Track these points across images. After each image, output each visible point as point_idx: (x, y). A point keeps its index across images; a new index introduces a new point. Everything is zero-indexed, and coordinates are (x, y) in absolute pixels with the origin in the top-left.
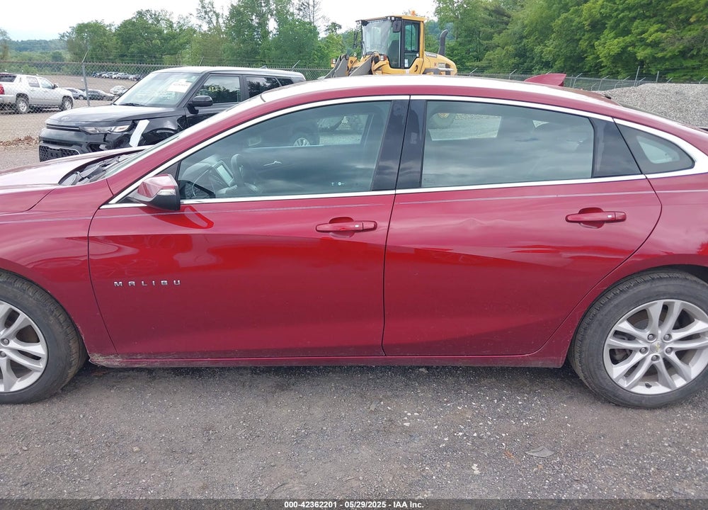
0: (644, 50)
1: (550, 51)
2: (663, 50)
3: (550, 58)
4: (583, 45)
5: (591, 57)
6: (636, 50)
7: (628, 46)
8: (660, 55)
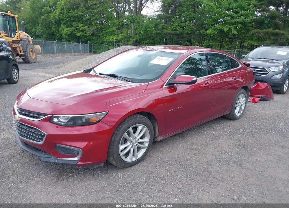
0: (79, 33)
1: (40, 31)
2: (86, 33)
3: (40, 34)
4: (53, 29)
5: (58, 34)
6: (76, 33)
7: (72, 31)
8: (85, 35)
